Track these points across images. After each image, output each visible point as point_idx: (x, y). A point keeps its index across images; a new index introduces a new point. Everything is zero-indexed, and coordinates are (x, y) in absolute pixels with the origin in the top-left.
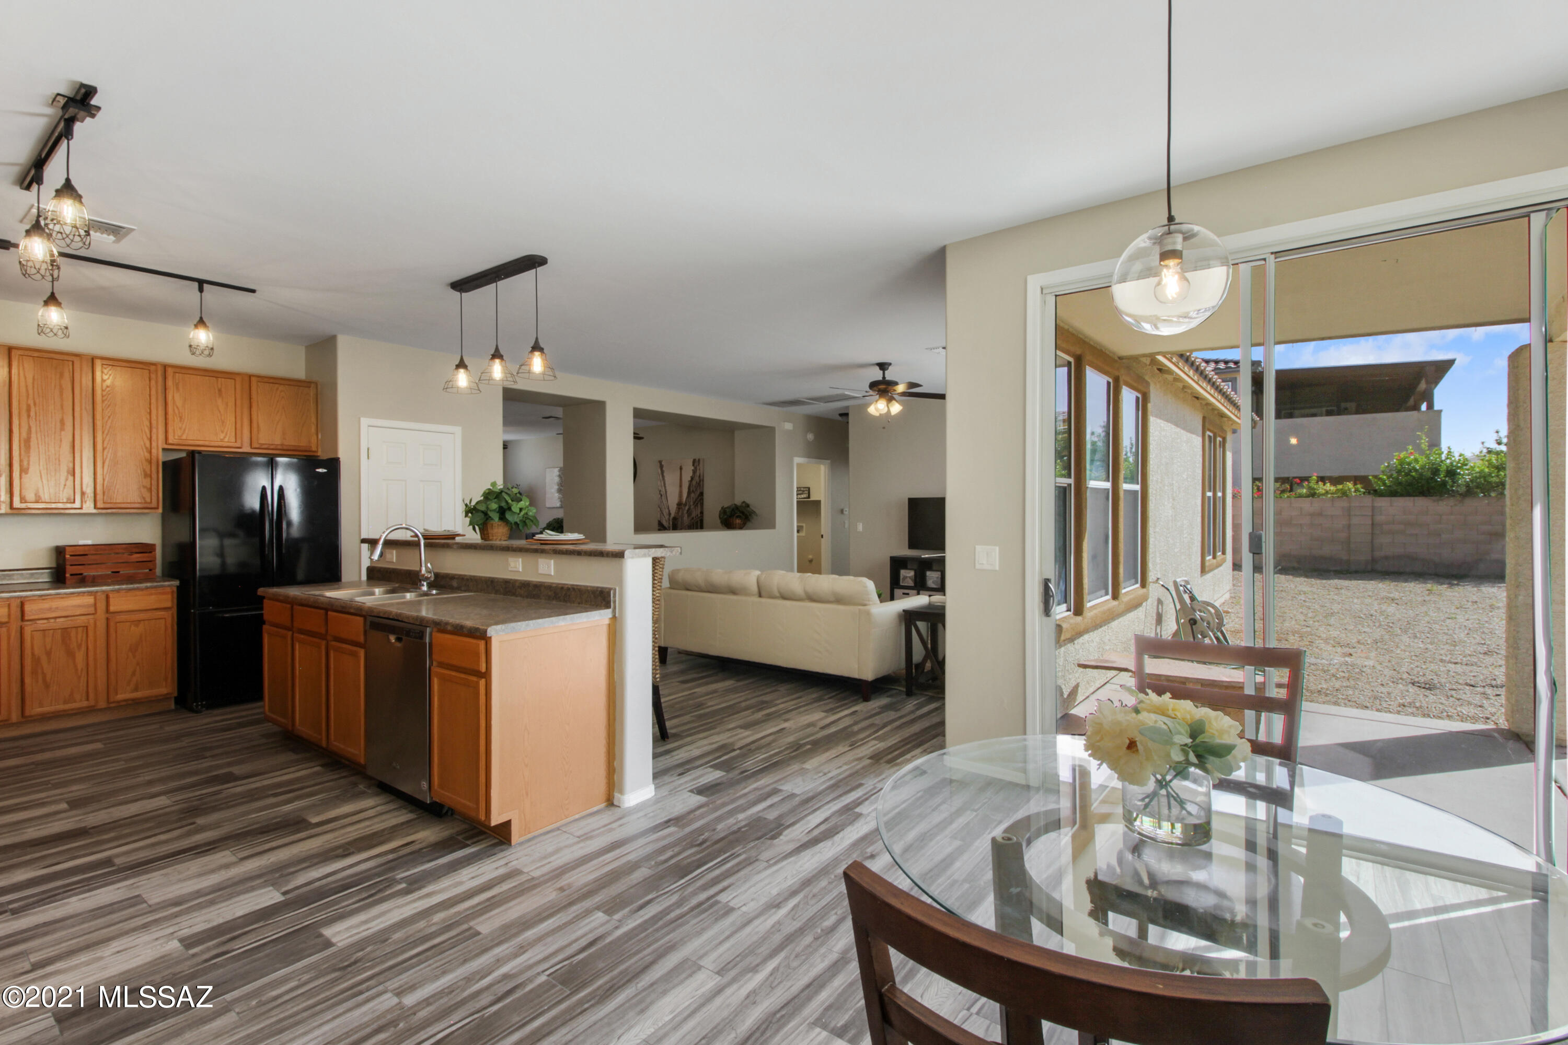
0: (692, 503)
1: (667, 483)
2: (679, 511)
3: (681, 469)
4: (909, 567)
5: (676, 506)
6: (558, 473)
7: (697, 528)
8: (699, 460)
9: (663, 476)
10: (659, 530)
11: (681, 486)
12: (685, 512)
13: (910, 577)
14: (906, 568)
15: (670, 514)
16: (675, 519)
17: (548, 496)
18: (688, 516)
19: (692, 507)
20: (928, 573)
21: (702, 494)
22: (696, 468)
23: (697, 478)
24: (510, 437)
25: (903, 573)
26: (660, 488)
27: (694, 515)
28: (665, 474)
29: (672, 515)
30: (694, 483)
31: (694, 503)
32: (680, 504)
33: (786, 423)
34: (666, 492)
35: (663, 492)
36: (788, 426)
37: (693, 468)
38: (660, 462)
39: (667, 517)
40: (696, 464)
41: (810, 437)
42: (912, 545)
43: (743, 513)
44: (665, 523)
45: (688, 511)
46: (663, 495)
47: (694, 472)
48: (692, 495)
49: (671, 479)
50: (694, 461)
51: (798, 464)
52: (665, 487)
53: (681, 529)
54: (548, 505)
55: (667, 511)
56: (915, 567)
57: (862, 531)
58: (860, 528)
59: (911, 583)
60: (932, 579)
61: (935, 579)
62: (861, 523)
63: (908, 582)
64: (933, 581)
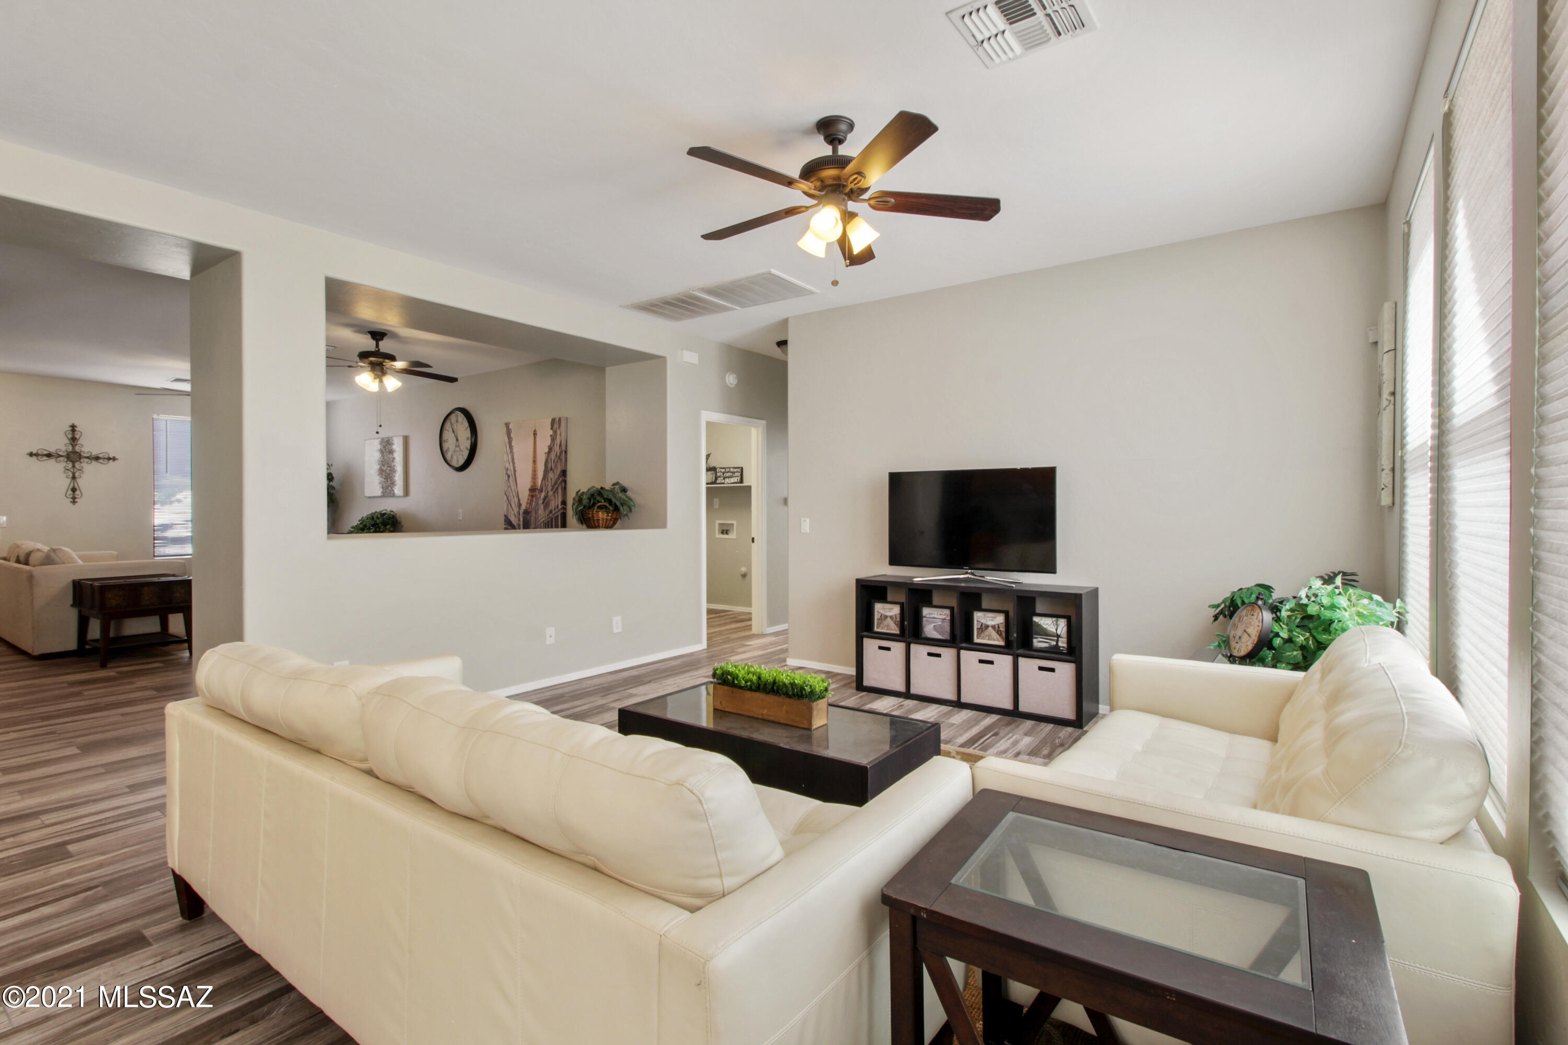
0: (550, 488)
1: (515, 456)
2: (532, 501)
3: (535, 434)
4: (889, 598)
5: (528, 492)
6: (379, 447)
7: (557, 527)
8: (560, 419)
9: (511, 447)
10: (506, 529)
11: (535, 462)
12: (541, 501)
13: (891, 617)
14: (883, 599)
15: (520, 505)
16: (527, 512)
17: (367, 480)
18: (545, 508)
19: (551, 493)
20: (926, 611)
21: (564, 473)
22: (555, 432)
23: (557, 449)
24: (331, 397)
25: (880, 609)
26: (507, 465)
27: (552, 505)
28: (513, 443)
29: (523, 507)
30: (553, 456)
31: (553, 487)
32: (533, 490)
33: (685, 352)
34: (515, 471)
35: (511, 473)
36: (691, 357)
37: (551, 432)
38: (507, 425)
39: (516, 509)
40: (556, 426)
41: (731, 380)
42: (895, 559)
43: (610, 501)
44: (514, 520)
45: (544, 499)
46: (511, 476)
47: (553, 438)
48: (551, 475)
49: (522, 449)
50: (553, 421)
51: (709, 424)
52: (514, 463)
53: (535, 528)
54: (367, 494)
55: (516, 500)
56: (902, 598)
57: (808, 532)
58: (806, 526)
59: (893, 628)
60: (934, 622)
61: (940, 623)
62: (808, 520)
63: (888, 626)
64: (934, 626)
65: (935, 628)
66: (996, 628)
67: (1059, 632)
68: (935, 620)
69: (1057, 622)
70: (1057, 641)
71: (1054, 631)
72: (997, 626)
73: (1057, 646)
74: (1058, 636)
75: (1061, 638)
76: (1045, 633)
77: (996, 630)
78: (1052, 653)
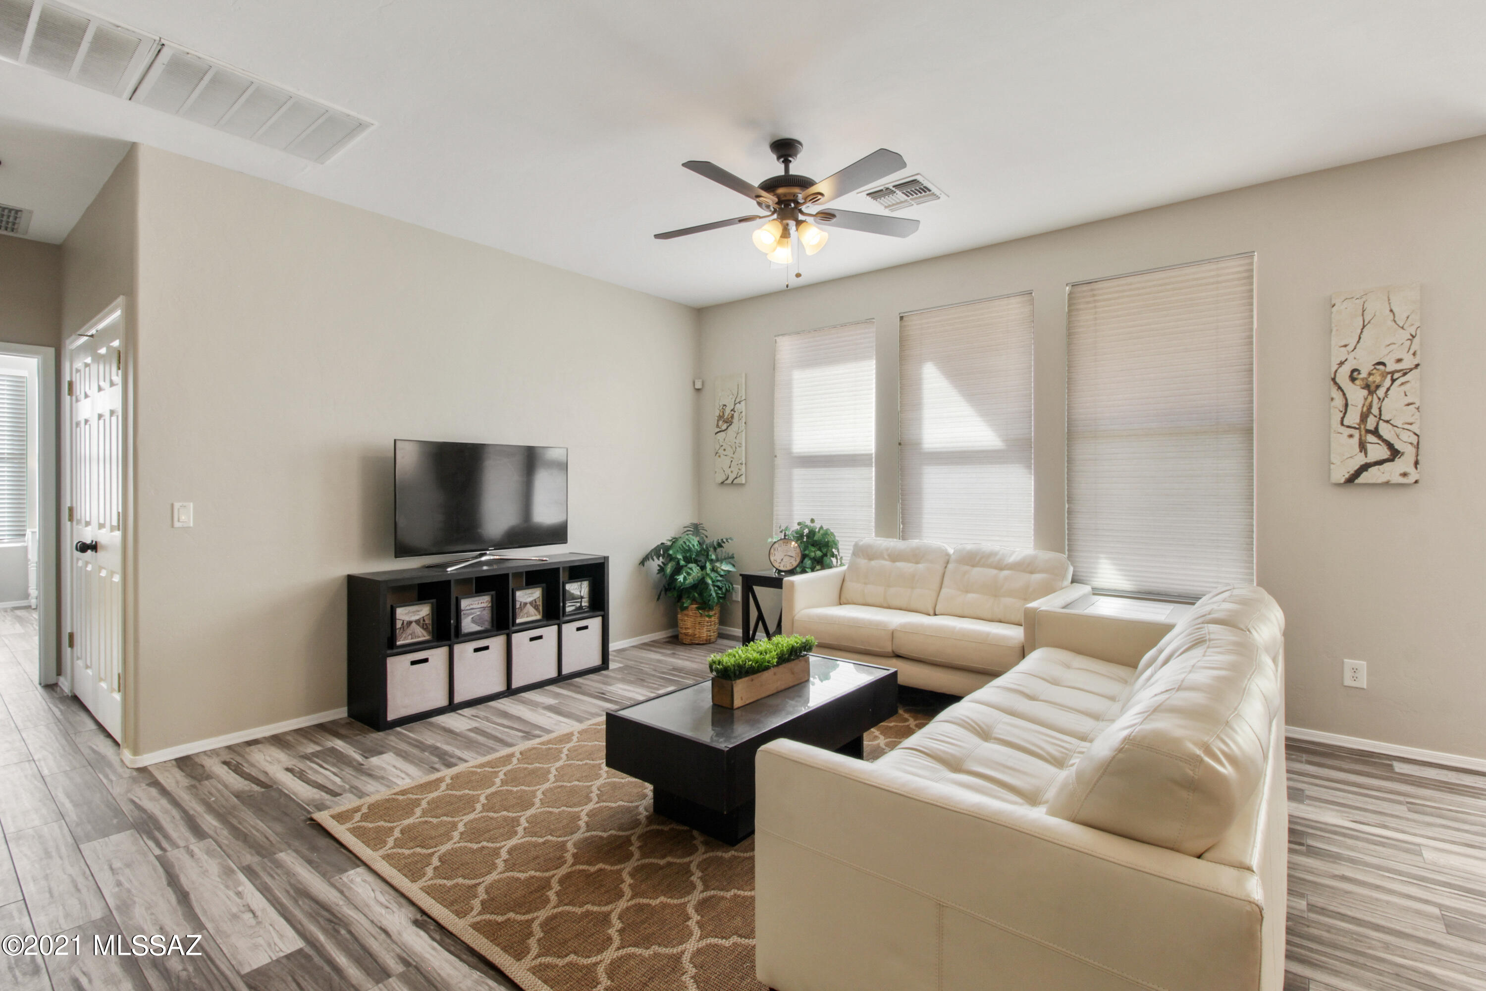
13: (417, 622)
20: (464, 603)
25: (402, 615)
57: (192, 525)
58: (186, 516)
59: (420, 634)
60: (472, 614)
61: (478, 613)
62: (192, 505)
63: (413, 635)
64: (472, 618)
65: (474, 621)
66: (533, 604)
67: (582, 595)
68: (473, 611)
69: (581, 585)
70: (581, 602)
71: (579, 593)
72: (534, 602)
73: (581, 607)
74: (582, 598)
75: (584, 598)
76: (573, 598)
77: (534, 606)
78: (580, 614)
